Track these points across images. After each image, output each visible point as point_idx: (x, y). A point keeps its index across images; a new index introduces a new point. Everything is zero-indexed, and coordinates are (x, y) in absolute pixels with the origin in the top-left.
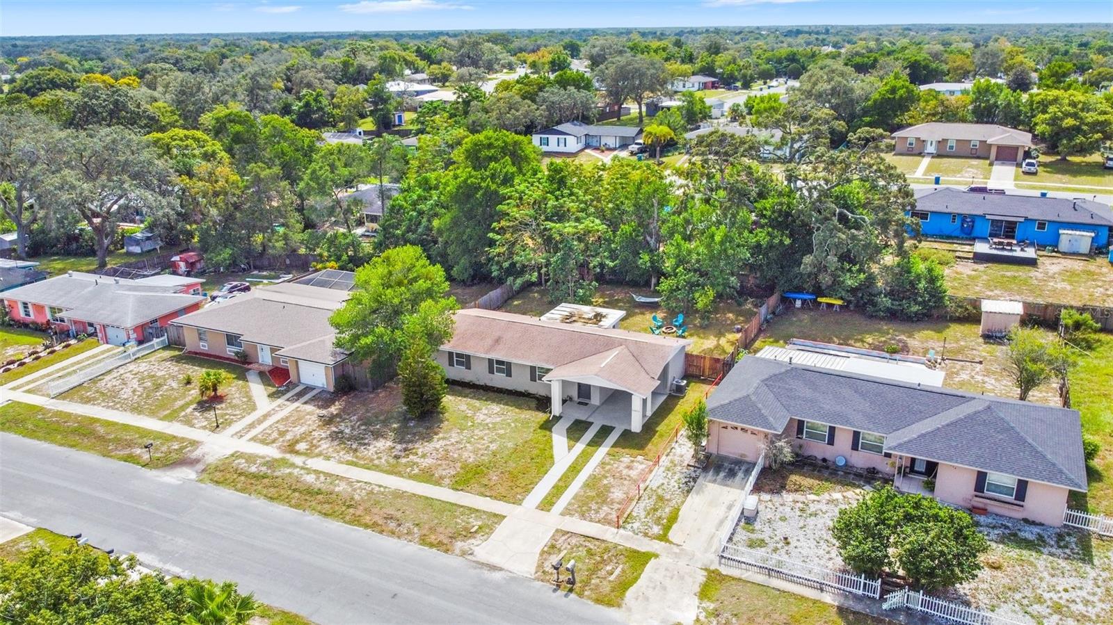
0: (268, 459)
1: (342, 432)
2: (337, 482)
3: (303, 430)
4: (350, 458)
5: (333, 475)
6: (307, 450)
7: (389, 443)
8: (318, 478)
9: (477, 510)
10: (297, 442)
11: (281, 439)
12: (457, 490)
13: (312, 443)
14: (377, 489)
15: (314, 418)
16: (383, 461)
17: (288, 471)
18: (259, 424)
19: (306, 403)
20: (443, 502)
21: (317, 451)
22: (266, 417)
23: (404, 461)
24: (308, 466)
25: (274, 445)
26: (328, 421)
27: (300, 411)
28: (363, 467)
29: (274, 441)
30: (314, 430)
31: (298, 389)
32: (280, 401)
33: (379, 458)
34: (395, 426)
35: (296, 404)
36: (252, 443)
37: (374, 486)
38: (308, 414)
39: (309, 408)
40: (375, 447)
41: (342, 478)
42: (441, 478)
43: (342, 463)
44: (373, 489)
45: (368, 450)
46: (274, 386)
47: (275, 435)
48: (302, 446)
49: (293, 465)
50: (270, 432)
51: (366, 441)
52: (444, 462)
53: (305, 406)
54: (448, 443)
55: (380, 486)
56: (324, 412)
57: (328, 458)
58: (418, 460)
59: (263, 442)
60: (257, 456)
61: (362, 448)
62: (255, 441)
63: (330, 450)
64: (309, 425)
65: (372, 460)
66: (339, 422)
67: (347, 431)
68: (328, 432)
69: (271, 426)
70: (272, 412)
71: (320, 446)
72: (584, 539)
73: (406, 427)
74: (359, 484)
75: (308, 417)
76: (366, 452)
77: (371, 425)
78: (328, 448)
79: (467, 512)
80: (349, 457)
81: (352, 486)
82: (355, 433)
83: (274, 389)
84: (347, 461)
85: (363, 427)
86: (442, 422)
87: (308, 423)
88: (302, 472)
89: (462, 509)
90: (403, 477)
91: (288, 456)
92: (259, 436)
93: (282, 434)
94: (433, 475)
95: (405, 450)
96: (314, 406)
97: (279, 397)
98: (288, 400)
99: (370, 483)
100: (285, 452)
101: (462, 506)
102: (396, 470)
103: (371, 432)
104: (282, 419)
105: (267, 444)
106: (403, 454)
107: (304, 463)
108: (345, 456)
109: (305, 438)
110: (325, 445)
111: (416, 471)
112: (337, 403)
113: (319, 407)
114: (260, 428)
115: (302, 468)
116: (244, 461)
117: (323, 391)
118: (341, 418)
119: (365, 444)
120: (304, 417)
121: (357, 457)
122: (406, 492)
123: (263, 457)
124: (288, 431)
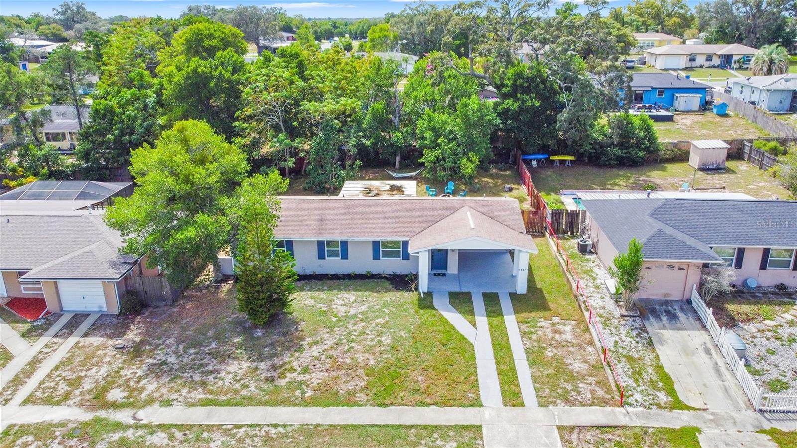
0: (71, 425)
1: (164, 363)
2: (205, 434)
3: (104, 370)
4: (202, 396)
5: (192, 426)
6: (127, 398)
7: (245, 365)
8: (172, 437)
9: (436, 426)
10: (105, 390)
11: (77, 392)
12: (385, 405)
13: (128, 386)
14: (273, 431)
15: (110, 352)
16: (252, 388)
17: (116, 436)
18: (29, 377)
19: (86, 335)
20: (381, 426)
21: (144, 396)
22: (34, 364)
23: (283, 382)
24: (144, 422)
25: (71, 402)
26: (136, 352)
27: (83, 347)
28: (228, 403)
29: (67, 397)
30: (122, 368)
31: (64, 320)
32: (44, 340)
33: (245, 386)
34: (236, 340)
35: (72, 340)
36: (30, 408)
37: (266, 428)
38: (98, 348)
39: (95, 340)
40: (229, 373)
41: (210, 428)
42: (351, 393)
43: (193, 405)
44: (267, 433)
45: (221, 379)
46: (25, 322)
47: (63, 388)
48: (116, 394)
49: (118, 426)
50: (52, 384)
51: (210, 368)
52: (340, 373)
53: (87, 339)
54: (326, 347)
55: (276, 426)
56: (120, 342)
57: (168, 403)
58: (301, 378)
59: (49, 401)
60: (51, 425)
61: (211, 378)
62: (34, 403)
63: (164, 390)
64: (109, 363)
65: (236, 392)
66: (151, 351)
67: (172, 359)
68: (145, 367)
69: (49, 376)
70: (41, 356)
71: (143, 389)
72: (598, 431)
73: (252, 338)
74: (242, 430)
75: (100, 352)
76: (221, 383)
77: (201, 345)
78: (158, 389)
79: (425, 433)
80: (199, 395)
81: (233, 436)
82: (185, 360)
83: (27, 326)
84: (200, 400)
85: (192, 351)
86: (296, 323)
87: (106, 360)
88: (140, 432)
89: (414, 430)
90: (296, 405)
91: (102, 414)
92: (37, 393)
93: (75, 383)
94: (337, 393)
95: (274, 367)
96: (102, 336)
97: (41, 335)
98: (56, 336)
99: (257, 425)
100: (92, 408)
101: (412, 426)
102: (280, 397)
103: (210, 354)
104: (62, 363)
105: (58, 403)
106: (276, 374)
107: (134, 418)
108: (192, 395)
109: (113, 382)
110: (151, 386)
111: (309, 393)
112: (132, 327)
113: (110, 337)
114: (32, 384)
115: (137, 427)
116: (31, 438)
117: (103, 316)
118: (150, 344)
119: (212, 372)
120: (94, 353)
121: (211, 392)
122: (317, 425)
123: (62, 424)
124: (81, 378)
